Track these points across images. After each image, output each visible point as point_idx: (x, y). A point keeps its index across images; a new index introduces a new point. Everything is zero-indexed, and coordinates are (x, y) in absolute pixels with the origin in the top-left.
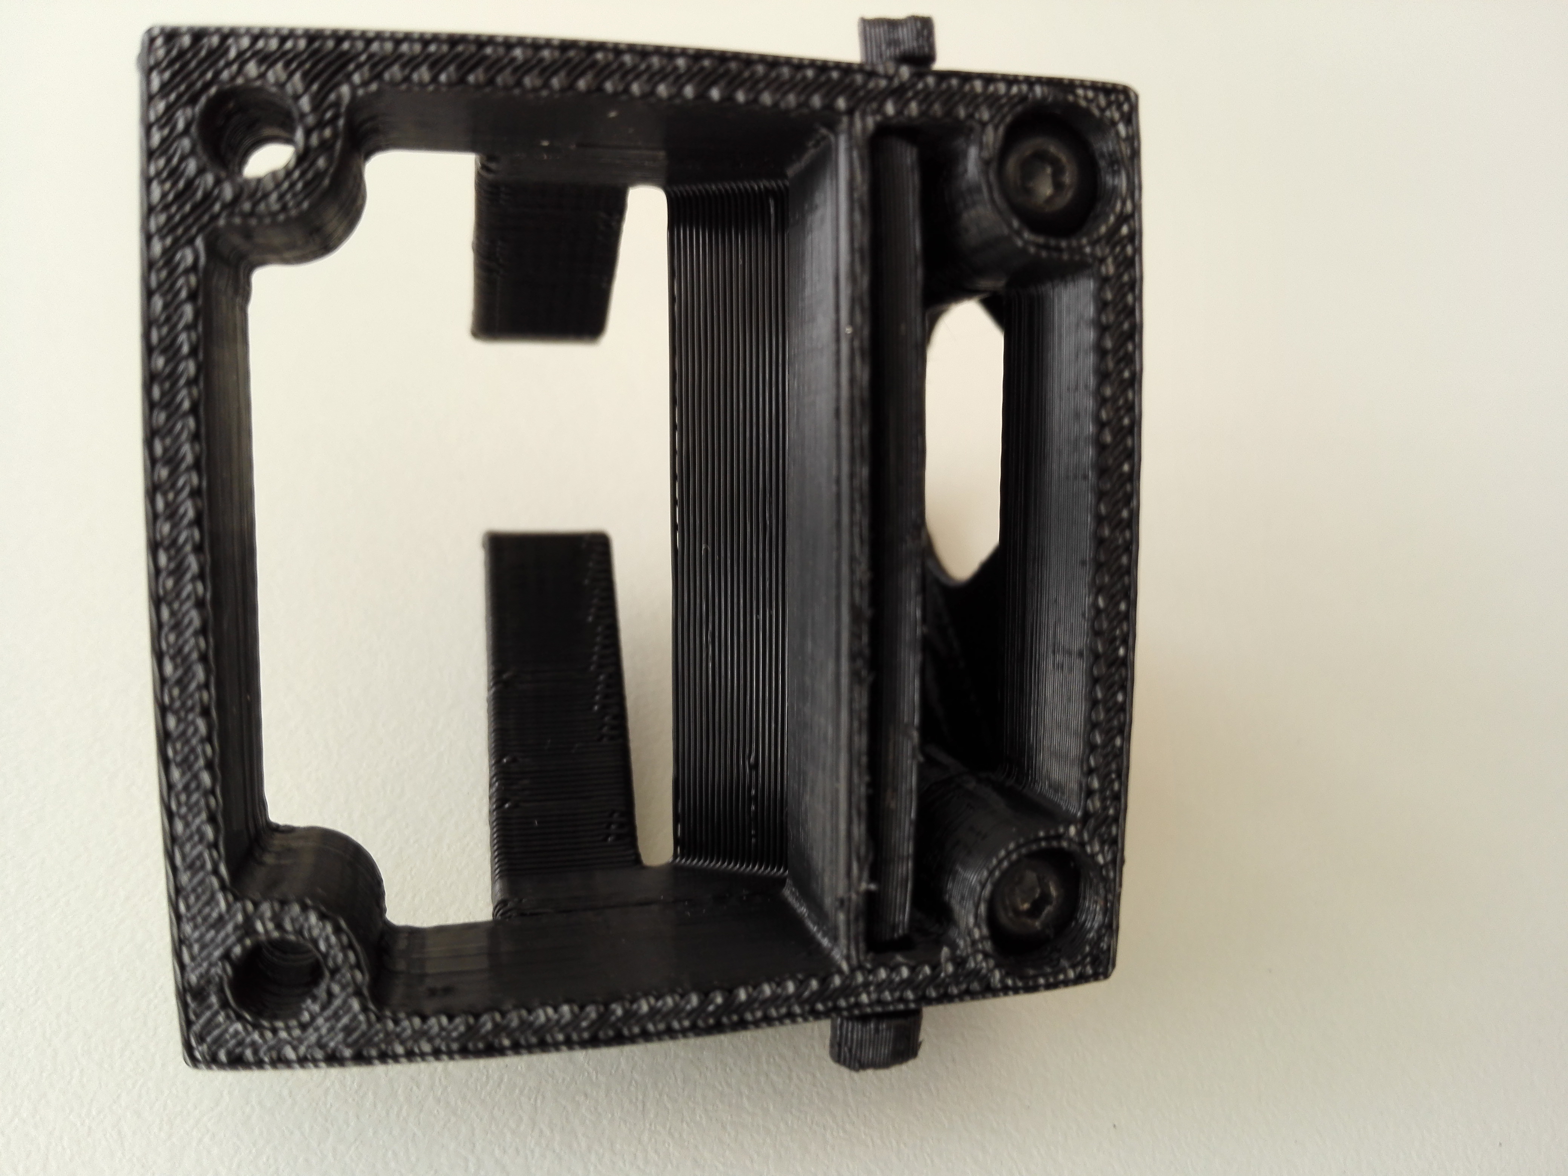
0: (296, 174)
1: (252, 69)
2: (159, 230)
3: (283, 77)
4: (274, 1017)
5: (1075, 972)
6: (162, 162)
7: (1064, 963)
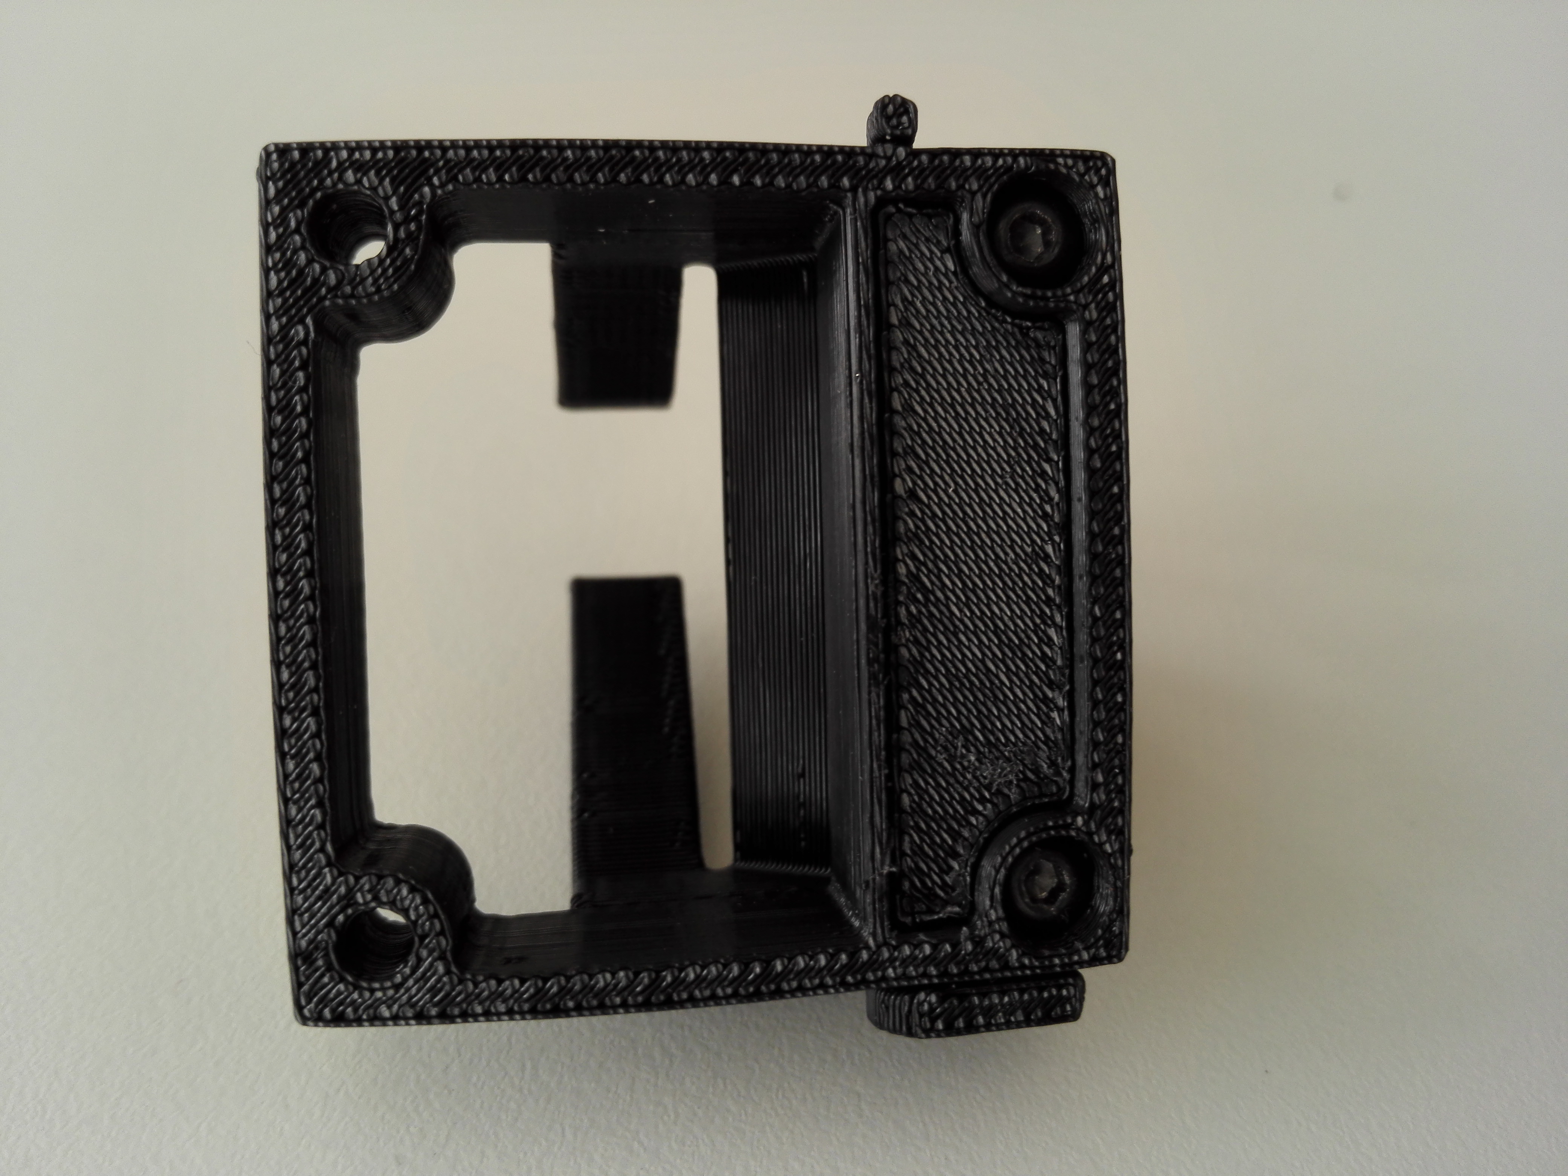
0: (388, 261)
1: (350, 176)
2: (276, 311)
3: (376, 182)
4: (371, 980)
5: (1088, 954)
6: (278, 255)
7: (1079, 945)
